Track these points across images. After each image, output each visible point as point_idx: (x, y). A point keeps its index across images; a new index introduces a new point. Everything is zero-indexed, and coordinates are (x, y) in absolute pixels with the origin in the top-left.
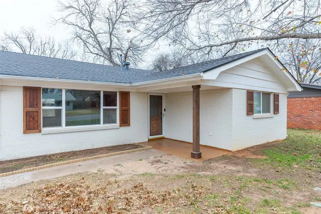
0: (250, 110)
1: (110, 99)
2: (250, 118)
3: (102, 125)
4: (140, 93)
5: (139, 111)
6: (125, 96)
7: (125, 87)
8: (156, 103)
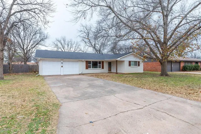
0: (130, 65)
1: (100, 63)
2: (130, 67)
3: (98, 68)
4: (106, 61)
5: (106, 66)
6: (103, 62)
7: (103, 60)
8: (110, 64)
